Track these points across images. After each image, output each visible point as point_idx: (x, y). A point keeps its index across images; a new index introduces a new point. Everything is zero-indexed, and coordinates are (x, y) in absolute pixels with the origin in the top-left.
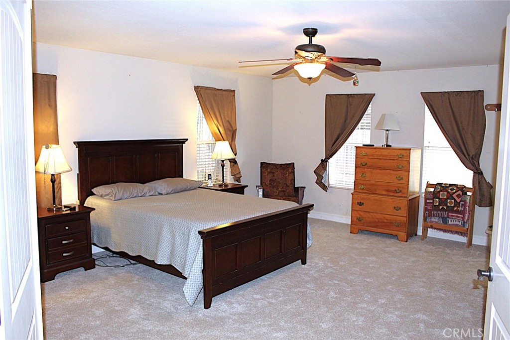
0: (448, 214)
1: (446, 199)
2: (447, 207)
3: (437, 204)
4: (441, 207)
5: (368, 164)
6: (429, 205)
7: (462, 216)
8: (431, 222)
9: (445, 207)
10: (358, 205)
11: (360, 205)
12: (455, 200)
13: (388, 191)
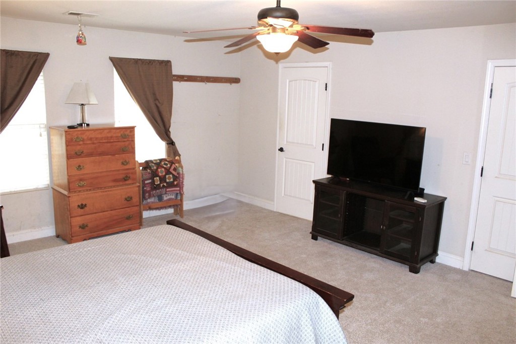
0: (166, 190)
1: (165, 176)
2: (167, 183)
3: (159, 183)
4: (162, 185)
5: (85, 151)
6: (147, 186)
7: (178, 189)
8: (148, 203)
9: (165, 184)
10: (79, 209)
11: (82, 208)
12: (173, 175)
13: (115, 181)
